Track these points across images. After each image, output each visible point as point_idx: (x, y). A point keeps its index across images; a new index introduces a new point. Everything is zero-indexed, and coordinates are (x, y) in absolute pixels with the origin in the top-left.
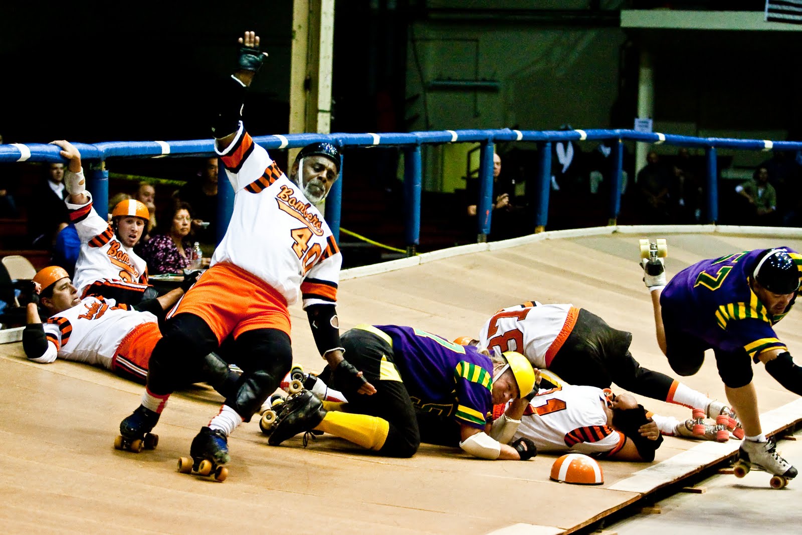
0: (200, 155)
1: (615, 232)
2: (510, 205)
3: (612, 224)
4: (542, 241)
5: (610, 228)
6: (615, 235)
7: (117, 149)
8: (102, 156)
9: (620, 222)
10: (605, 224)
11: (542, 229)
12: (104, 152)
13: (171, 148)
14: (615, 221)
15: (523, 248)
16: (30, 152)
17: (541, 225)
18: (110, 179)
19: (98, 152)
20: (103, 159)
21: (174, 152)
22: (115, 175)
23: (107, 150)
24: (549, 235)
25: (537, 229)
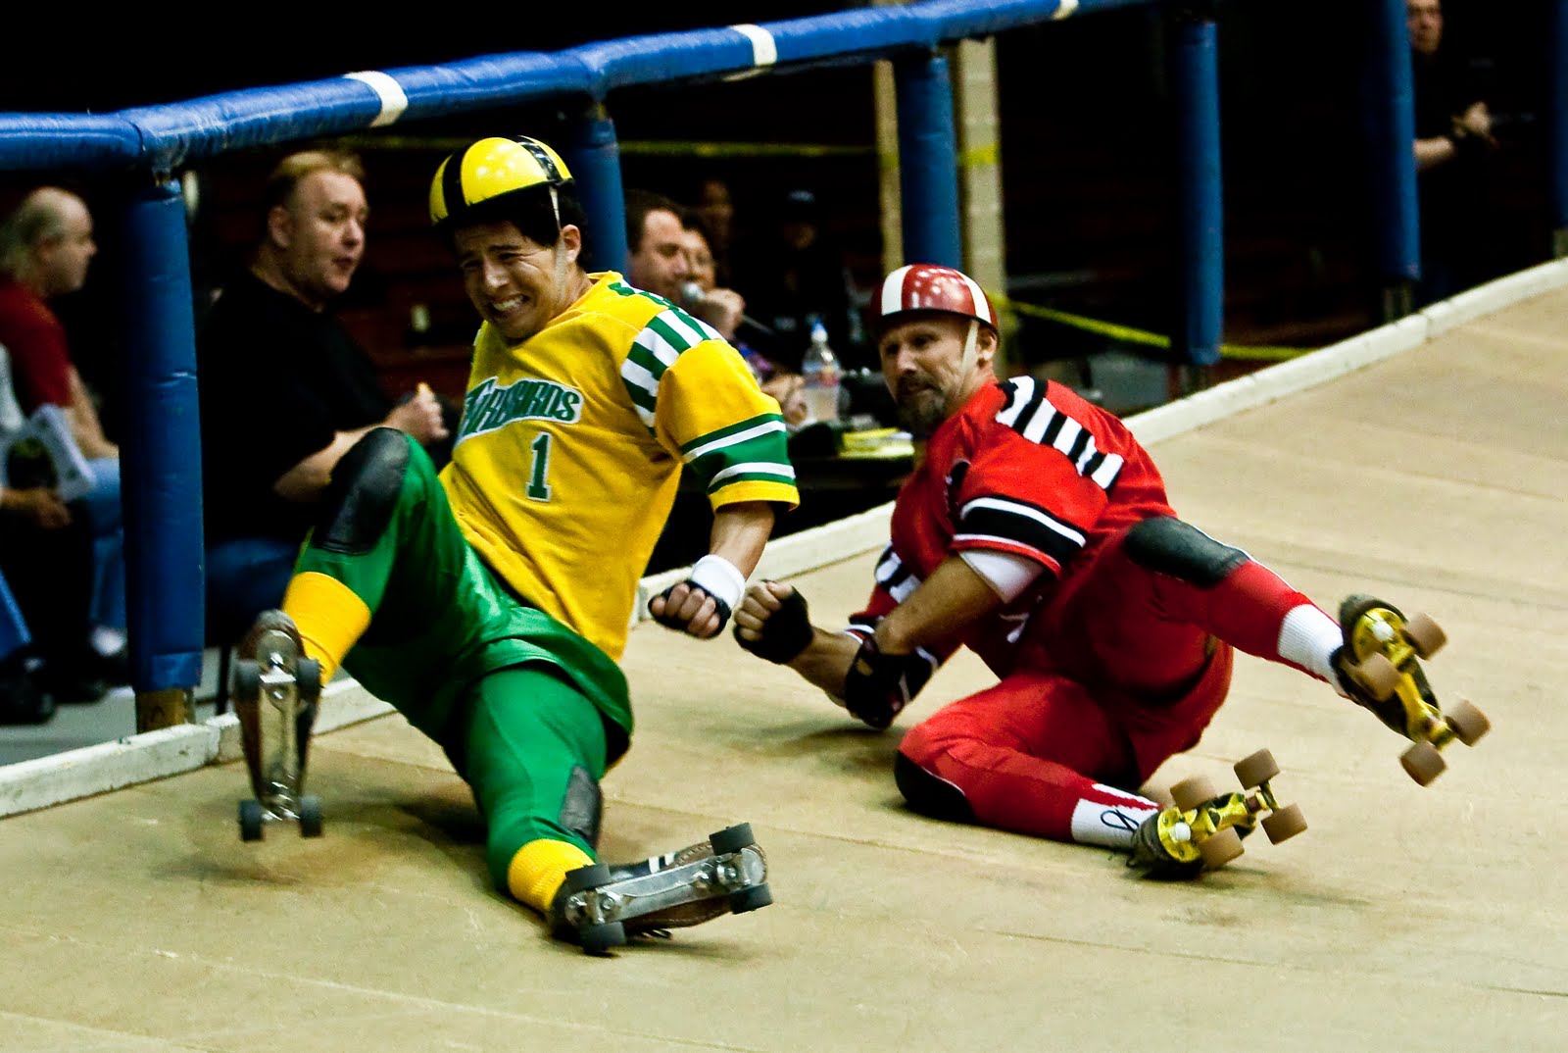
0: (848, 61)
2: (1493, 140)
7: (635, 62)
8: (594, 87)
12: (602, 72)
13: (780, 43)
16: (401, 91)
18: (626, 159)
19: (585, 72)
20: (598, 98)
21: (789, 57)
22: (629, 146)
23: (614, 66)
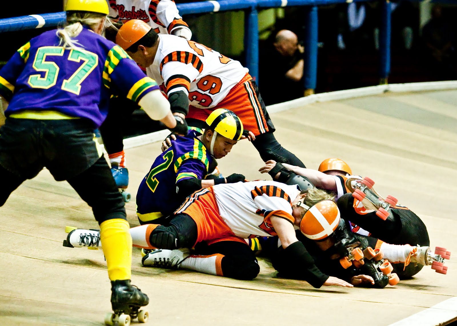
1: (386, 91)
3: (383, 83)
4: (312, 104)
5: (381, 88)
6: (387, 94)
9: (391, 81)
10: (376, 83)
11: (311, 92)
14: (386, 80)
15: (293, 111)
17: (310, 88)
24: (319, 98)
25: (306, 92)
